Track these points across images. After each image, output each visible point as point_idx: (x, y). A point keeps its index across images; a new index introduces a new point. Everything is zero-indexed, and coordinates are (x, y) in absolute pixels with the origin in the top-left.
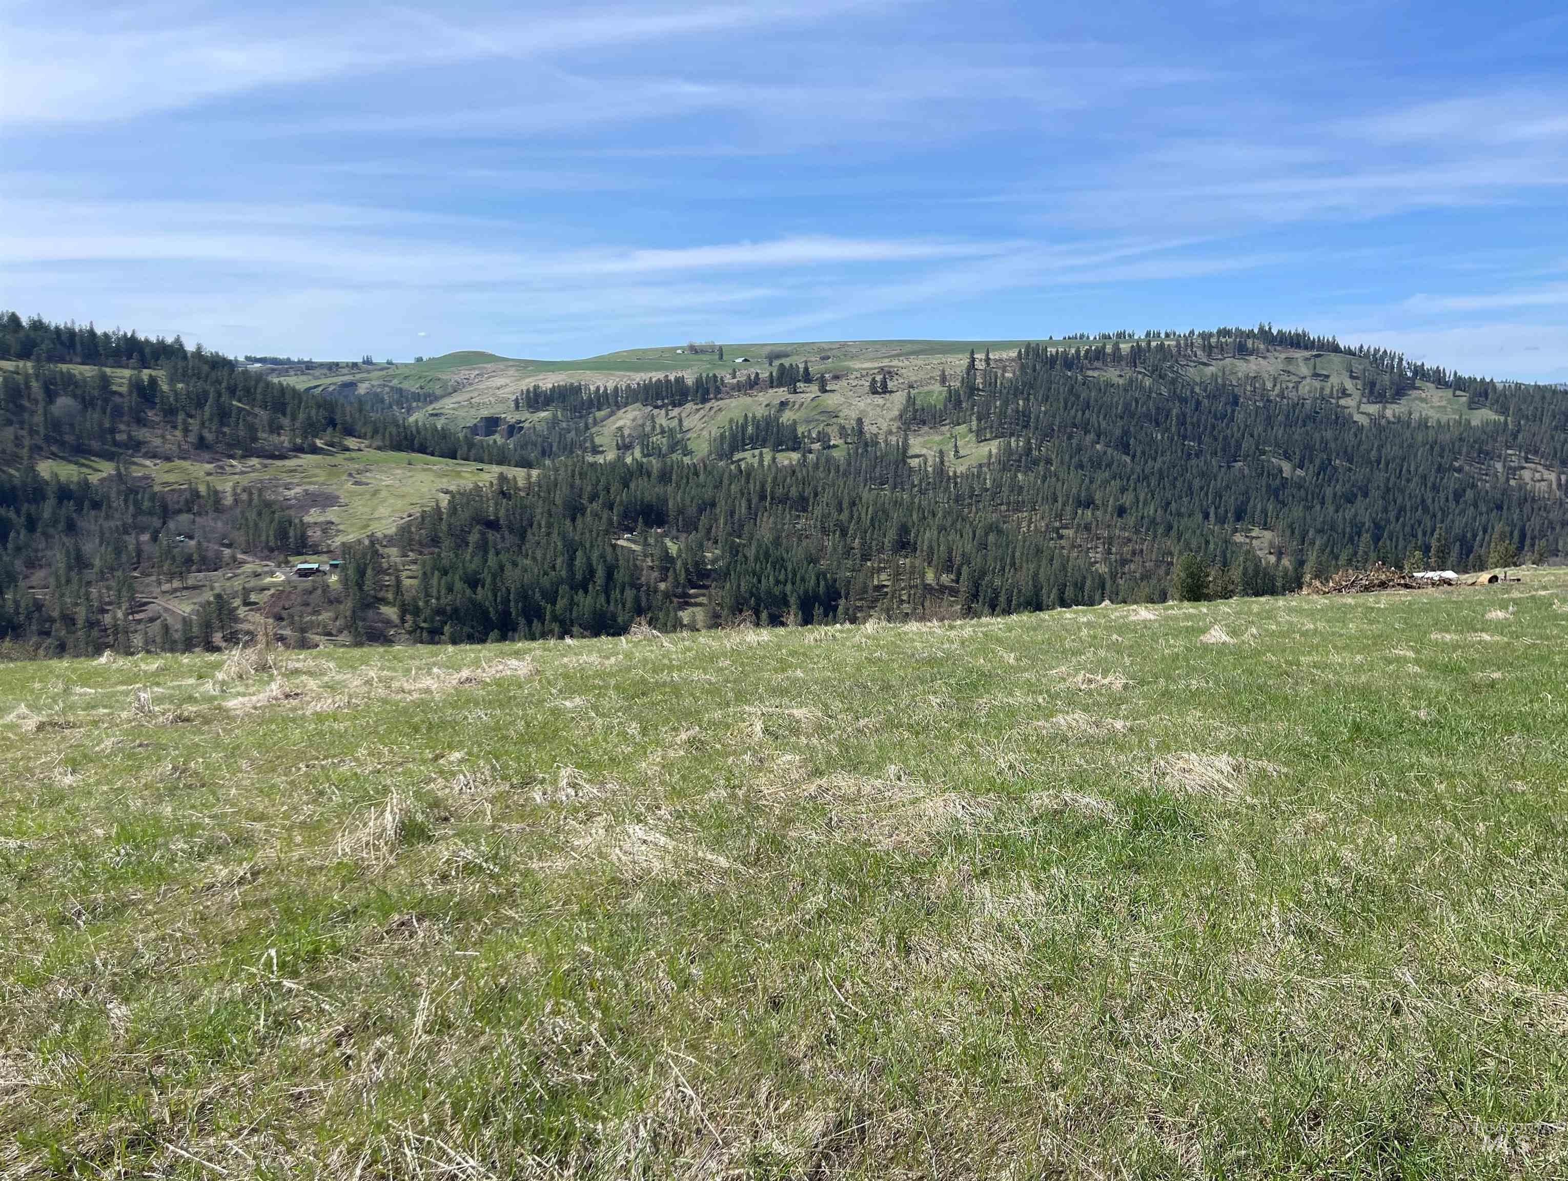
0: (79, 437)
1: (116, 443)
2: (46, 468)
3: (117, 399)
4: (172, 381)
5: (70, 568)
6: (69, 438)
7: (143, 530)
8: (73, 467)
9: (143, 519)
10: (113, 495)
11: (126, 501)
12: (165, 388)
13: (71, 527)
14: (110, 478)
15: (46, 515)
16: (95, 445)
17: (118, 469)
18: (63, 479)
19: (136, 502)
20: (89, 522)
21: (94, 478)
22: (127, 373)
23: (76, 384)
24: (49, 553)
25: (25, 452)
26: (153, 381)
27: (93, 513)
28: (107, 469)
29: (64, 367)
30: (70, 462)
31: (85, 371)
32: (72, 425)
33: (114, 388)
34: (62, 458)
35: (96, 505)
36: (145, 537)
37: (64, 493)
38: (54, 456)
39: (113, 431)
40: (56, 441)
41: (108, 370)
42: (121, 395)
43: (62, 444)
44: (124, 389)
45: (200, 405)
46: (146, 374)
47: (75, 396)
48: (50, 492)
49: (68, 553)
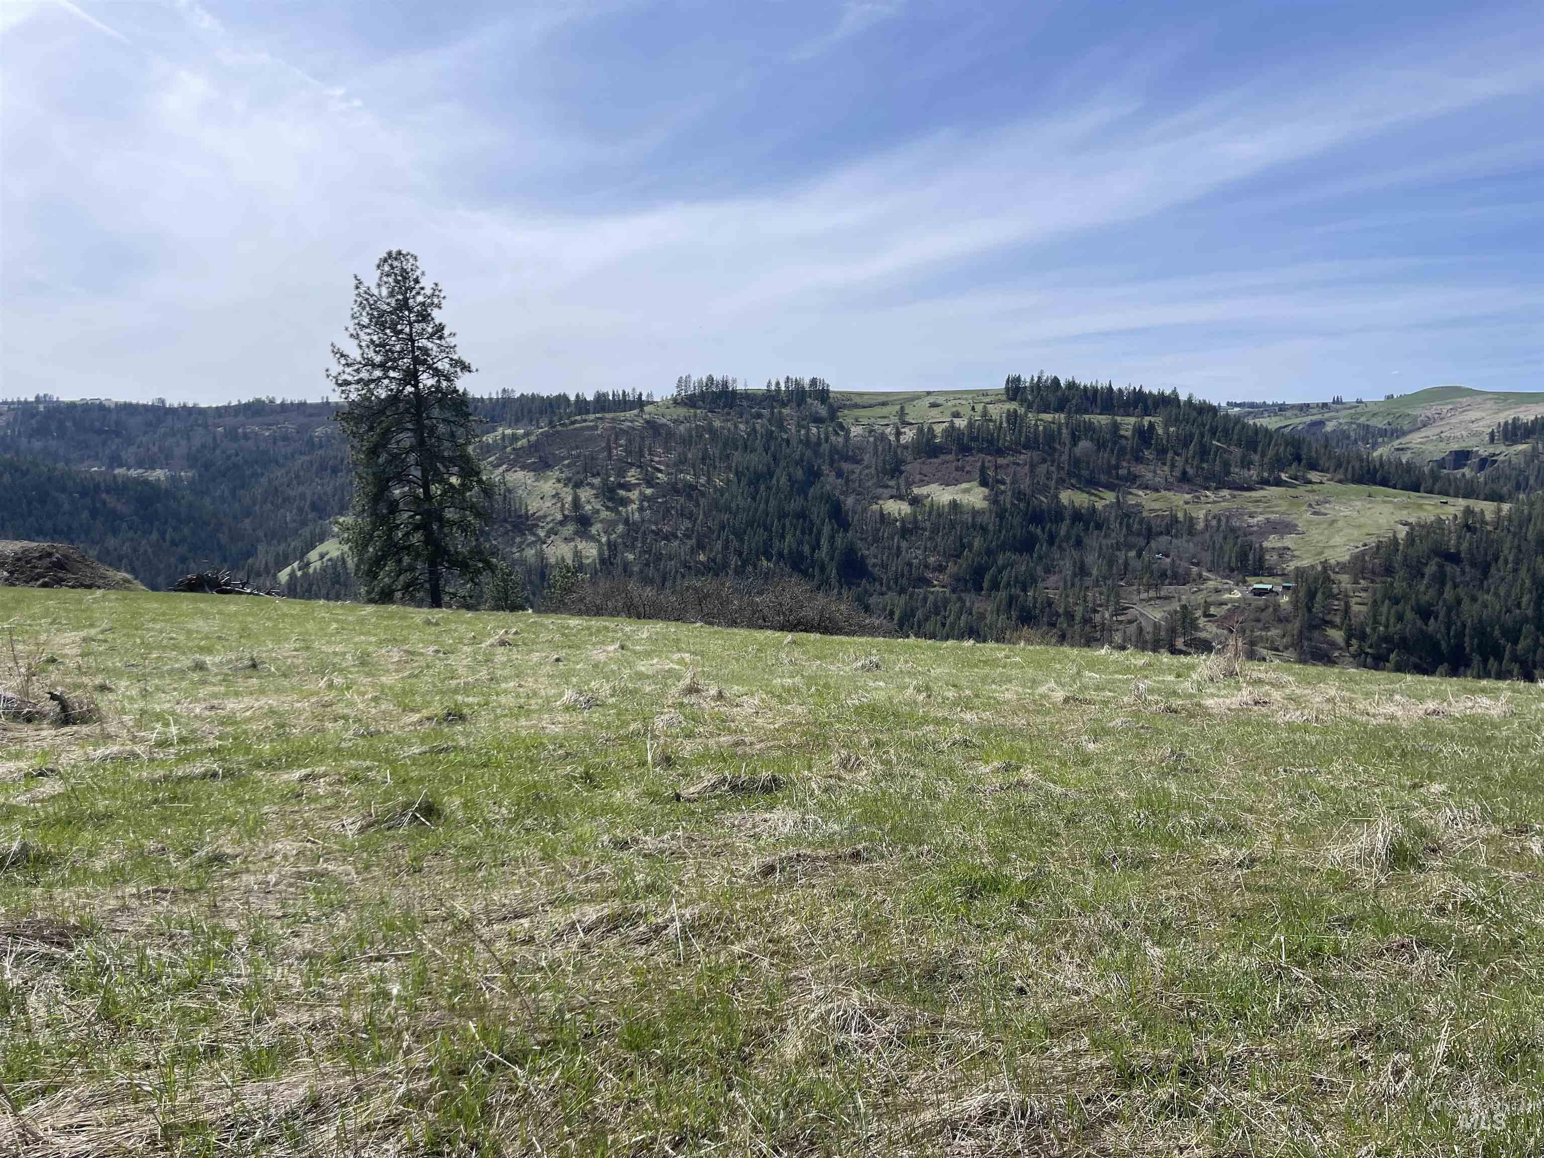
0: (1092, 472)
1: (1118, 477)
2: (1066, 496)
3: (1124, 442)
4: (1166, 427)
5: (1075, 575)
6: (1085, 473)
7: (1130, 547)
8: (1085, 495)
9: (1133, 539)
10: (1112, 518)
11: (1121, 524)
12: (1160, 431)
13: (1079, 543)
14: (1111, 506)
15: (1063, 532)
16: (1103, 478)
17: (1118, 498)
18: (1076, 505)
19: (1128, 526)
20: (1093, 540)
21: (1099, 505)
22: (1132, 420)
23: (1094, 431)
24: (1062, 563)
25: (1052, 484)
26: (1151, 425)
27: (1096, 532)
28: (1110, 497)
29: (1087, 417)
30: (1083, 491)
31: (1101, 420)
32: (1088, 463)
33: (1122, 433)
34: (1079, 489)
35: (1098, 527)
36: (1132, 554)
37: (1077, 516)
38: (1073, 487)
39: (1117, 467)
40: (1075, 476)
41: (1119, 419)
42: (1126, 438)
43: (1079, 477)
44: (1128, 434)
45: (1186, 445)
46: (1146, 420)
47: (1092, 440)
48: (1067, 515)
49: (1075, 563)
